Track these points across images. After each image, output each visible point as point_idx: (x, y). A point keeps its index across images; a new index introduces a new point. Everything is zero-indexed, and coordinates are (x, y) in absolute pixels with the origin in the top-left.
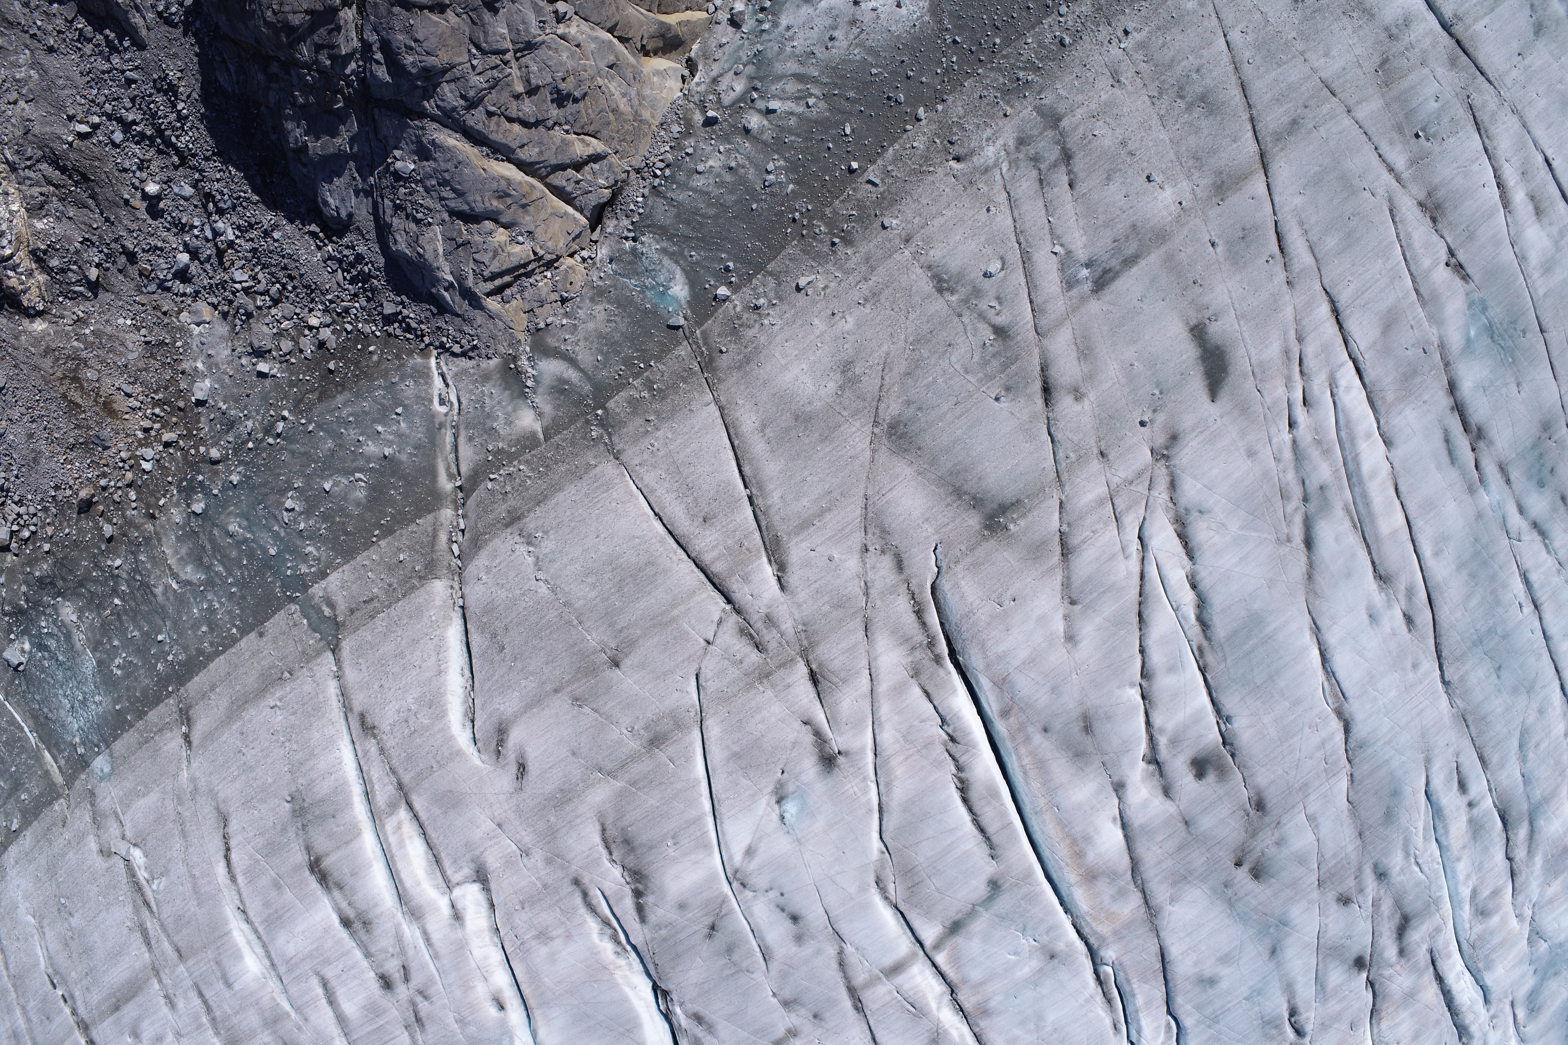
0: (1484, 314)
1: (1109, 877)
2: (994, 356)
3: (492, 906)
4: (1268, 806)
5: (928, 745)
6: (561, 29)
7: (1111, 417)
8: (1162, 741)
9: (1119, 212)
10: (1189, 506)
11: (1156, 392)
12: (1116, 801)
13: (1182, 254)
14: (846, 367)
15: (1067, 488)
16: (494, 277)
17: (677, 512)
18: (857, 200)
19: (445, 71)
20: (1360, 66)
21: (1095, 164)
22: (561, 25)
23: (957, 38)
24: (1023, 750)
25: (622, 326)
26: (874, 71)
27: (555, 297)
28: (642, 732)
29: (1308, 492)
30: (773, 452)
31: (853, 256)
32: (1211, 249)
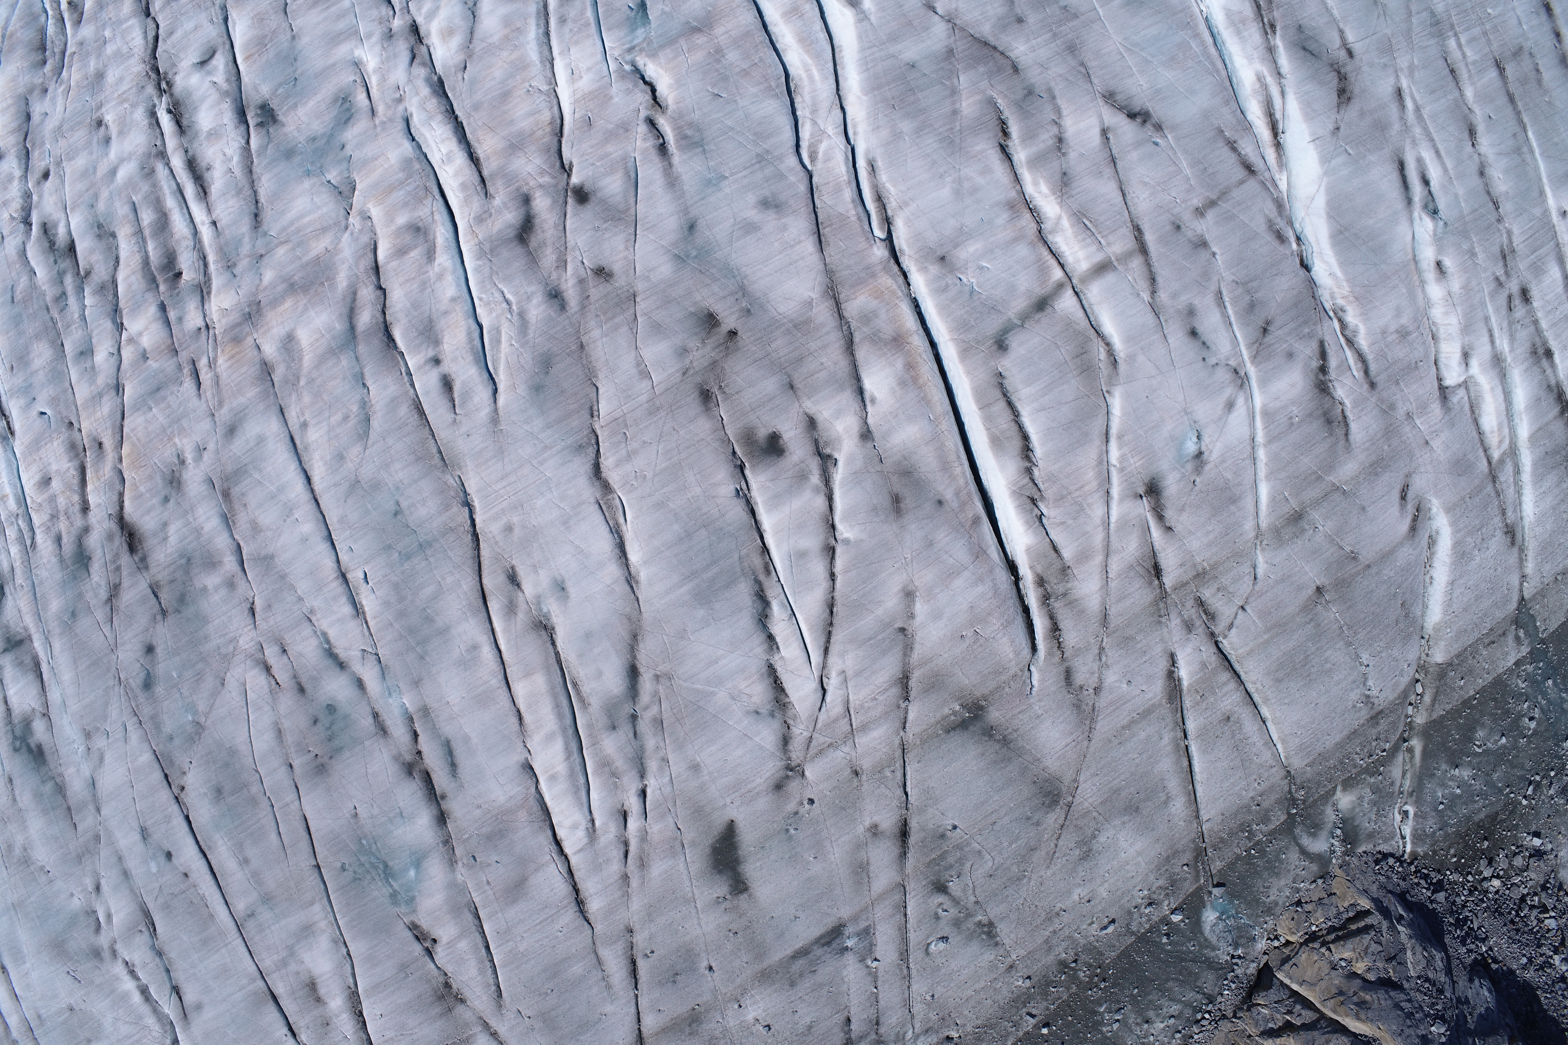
0: (395, 891)
1: (880, 338)
2: (951, 866)
3: (1436, 363)
4: (696, 394)
5: (1060, 499)
7: (843, 809)
8: (815, 479)
9: (806, 998)
10: (770, 718)
11: (792, 831)
12: (870, 421)
13: (745, 960)
14: (1086, 856)
15: (897, 742)
16: (1367, 929)
17: (1250, 726)
18: (1046, 1000)
21: (822, 1040)
24: (961, 482)
25: (1260, 883)
27: (1308, 907)
28: (1307, 527)
29: (630, 725)
30: (1162, 779)
31: (1062, 952)
32: (713, 965)
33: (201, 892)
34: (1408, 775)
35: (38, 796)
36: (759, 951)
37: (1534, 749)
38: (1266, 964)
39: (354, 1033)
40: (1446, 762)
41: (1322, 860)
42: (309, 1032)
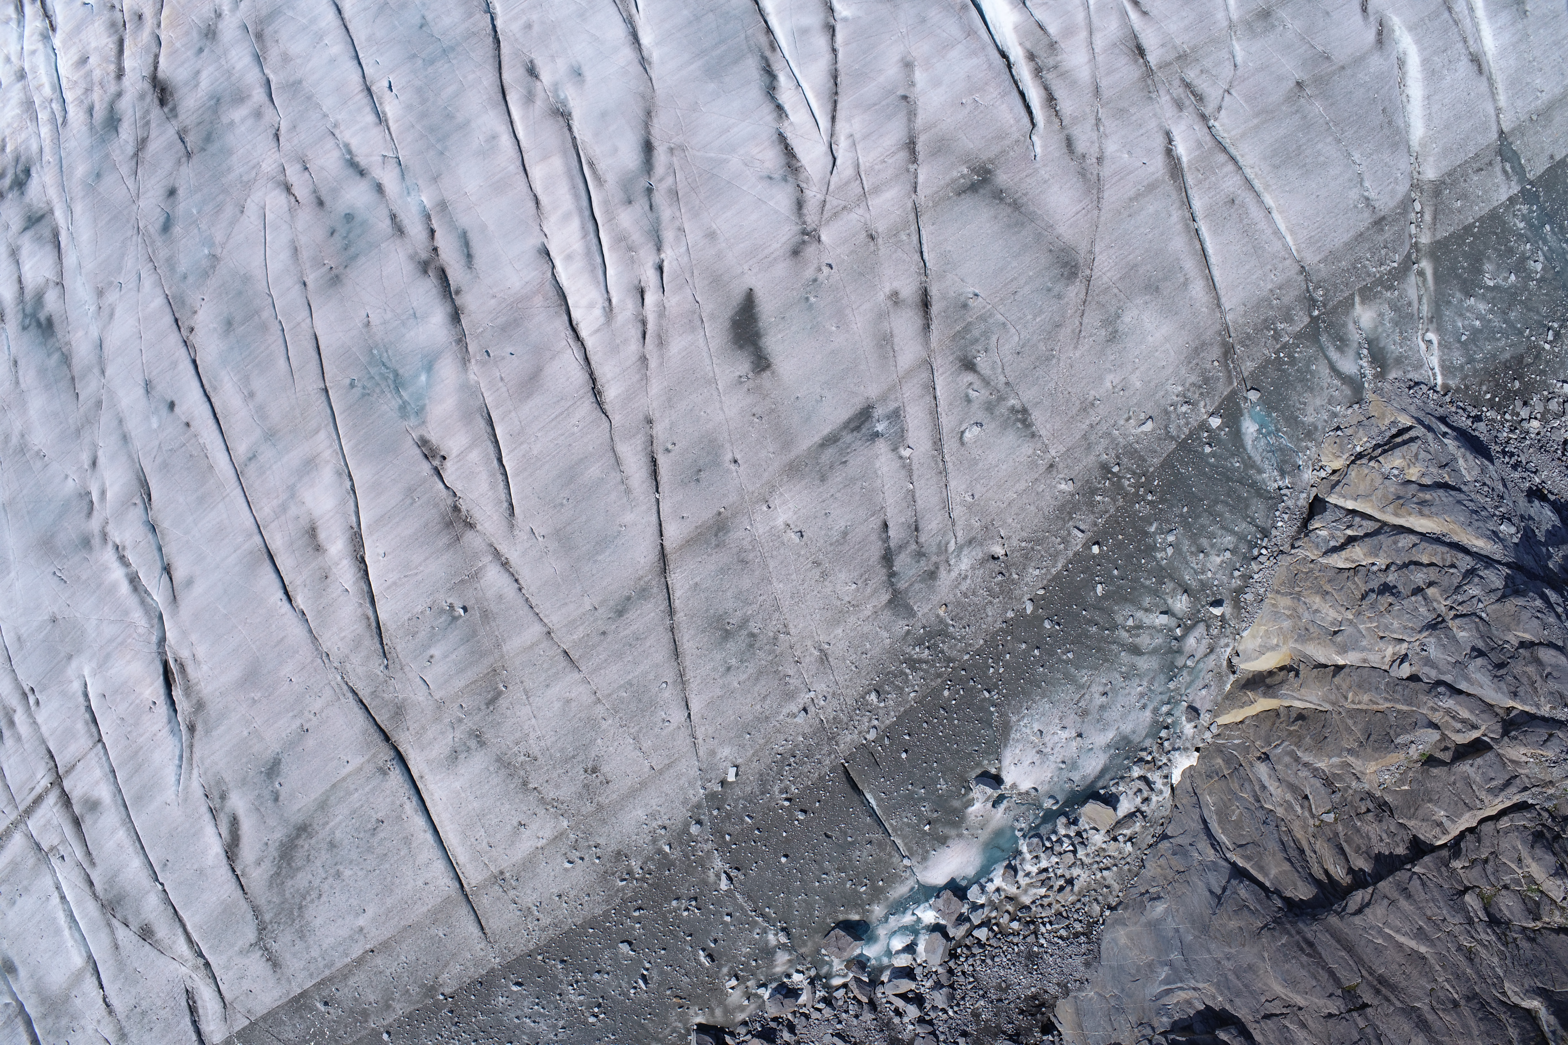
0: (405, 402)
2: (977, 340)
6: (1403, 648)
7: (862, 274)
9: (838, 495)
10: (783, 183)
11: (812, 300)
13: (771, 450)
15: (910, 205)
17: (1255, 212)
18: (1094, 513)
19: (1504, 596)
20: (526, 692)
21: (858, 550)
22: (1403, 652)
23: (987, 694)
25: (1294, 397)
26: (1070, 655)
27: (1349, 432)
28: (1276, 23)
29: (646, 199)
30: (1178, 259)
31: (1101, 453)
32: (738, 457)
33: (201, 441)
34: (1425, 300)
35: (42, 372)
36: (786, 442)
37: (1546, 294)
38: (1316, 496)
39: (354, 583)
40: (1459, 290)
41: (1355, 385)
42: (306, 590)
